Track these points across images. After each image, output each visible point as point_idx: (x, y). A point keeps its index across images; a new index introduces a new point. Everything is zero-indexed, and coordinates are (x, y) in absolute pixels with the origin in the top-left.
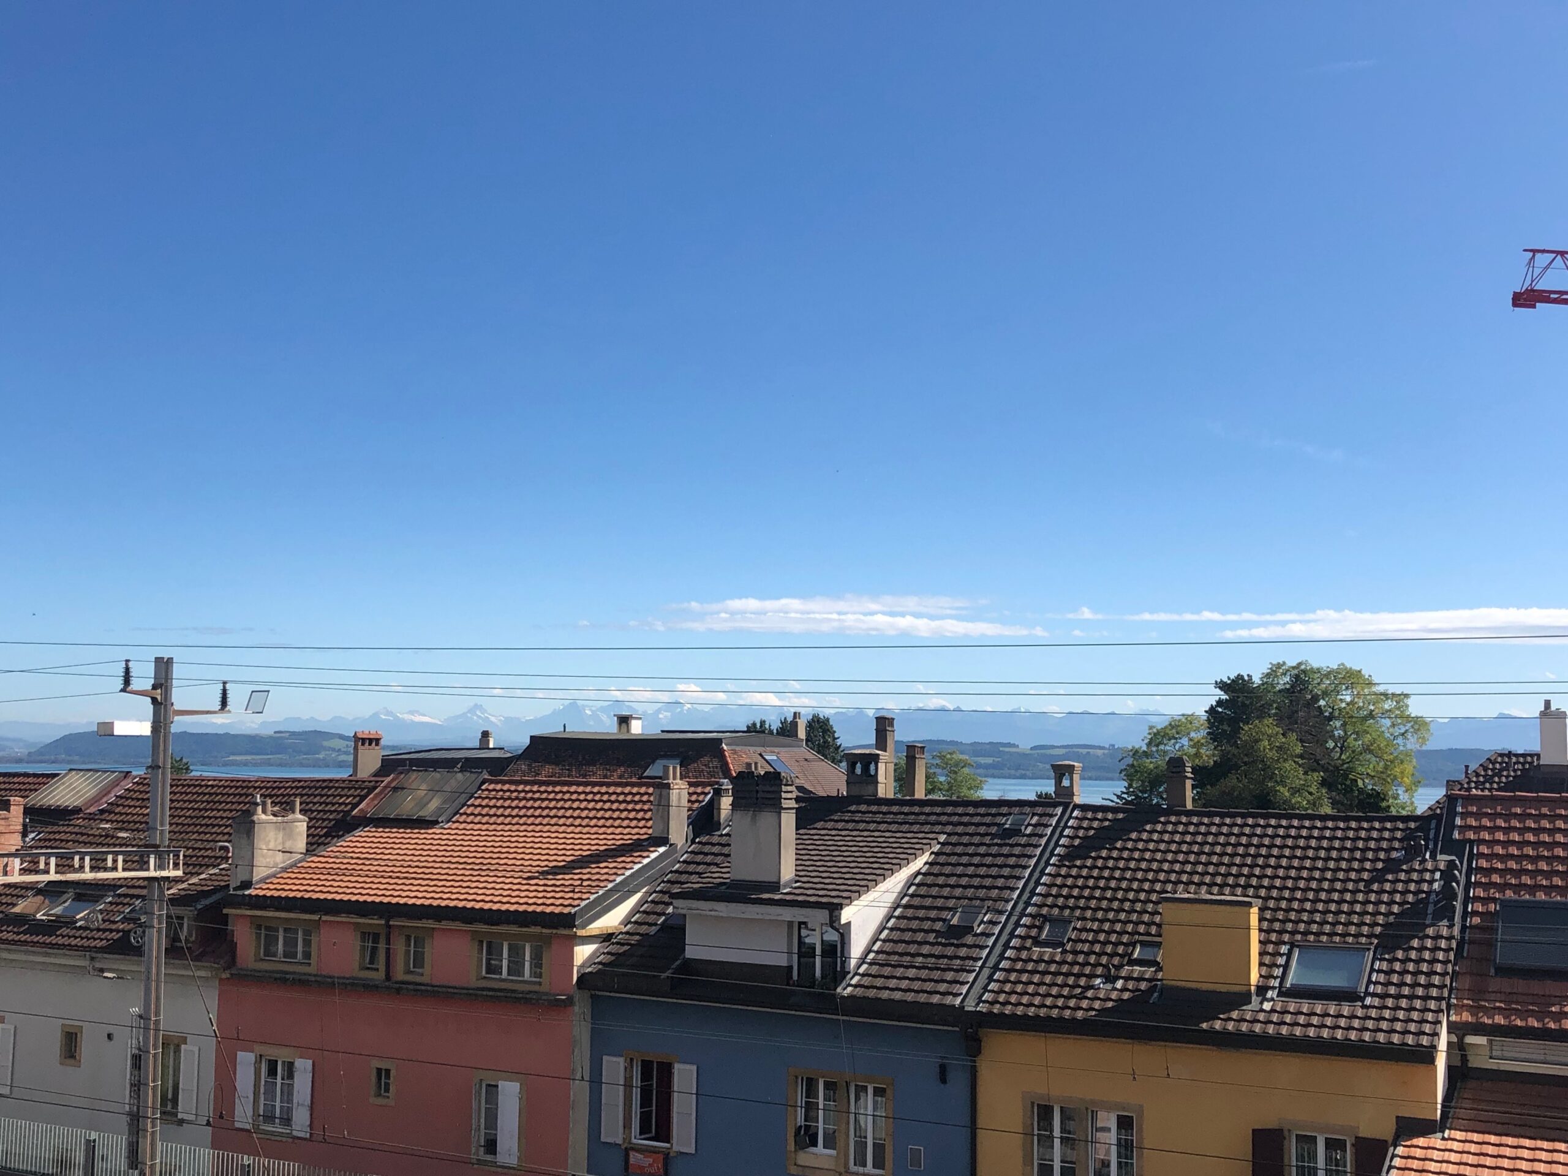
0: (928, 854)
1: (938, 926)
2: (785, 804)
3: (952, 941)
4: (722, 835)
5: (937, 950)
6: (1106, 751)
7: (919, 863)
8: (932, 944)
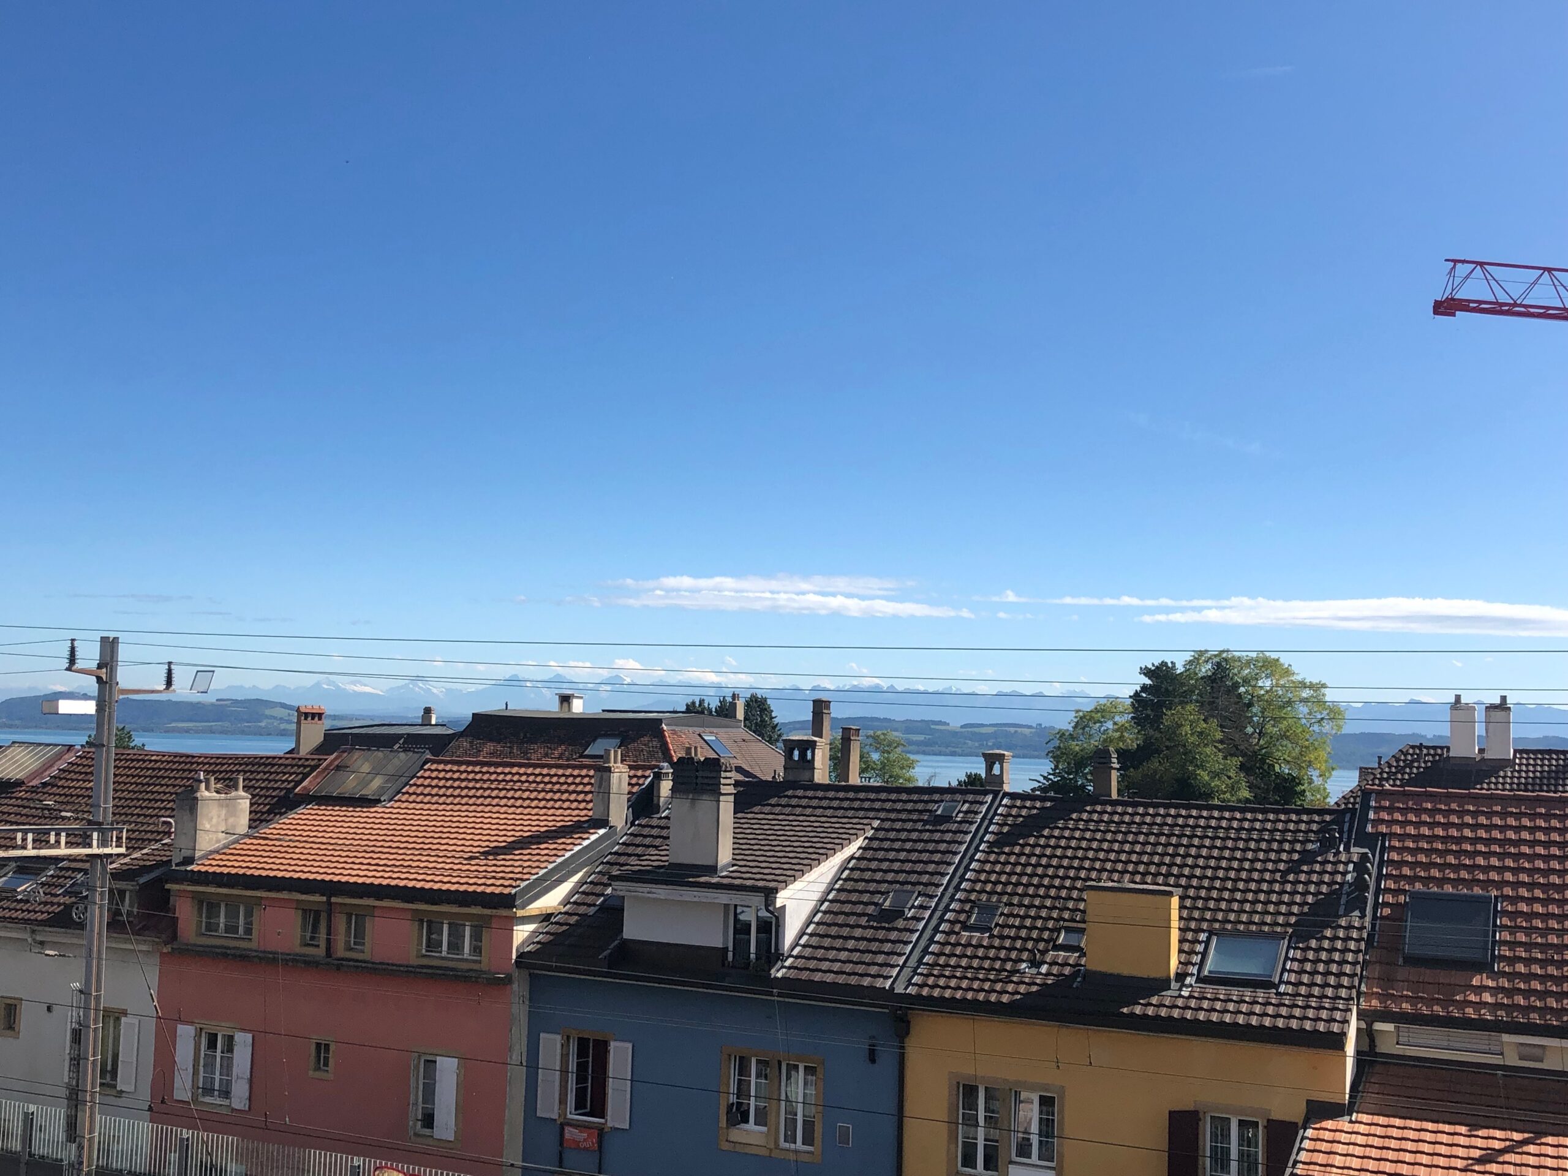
0: (861, 839)
1: (870, 909)
2: (724, 789)
3: (883, 925)
4: (661, 818)
5: (869, 933)
6: (1033, 730)
7: (853, 848)
8: (864, 928)
